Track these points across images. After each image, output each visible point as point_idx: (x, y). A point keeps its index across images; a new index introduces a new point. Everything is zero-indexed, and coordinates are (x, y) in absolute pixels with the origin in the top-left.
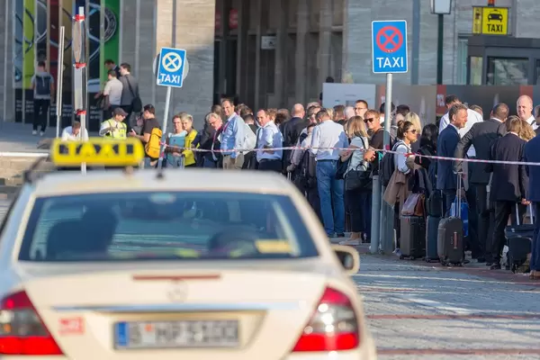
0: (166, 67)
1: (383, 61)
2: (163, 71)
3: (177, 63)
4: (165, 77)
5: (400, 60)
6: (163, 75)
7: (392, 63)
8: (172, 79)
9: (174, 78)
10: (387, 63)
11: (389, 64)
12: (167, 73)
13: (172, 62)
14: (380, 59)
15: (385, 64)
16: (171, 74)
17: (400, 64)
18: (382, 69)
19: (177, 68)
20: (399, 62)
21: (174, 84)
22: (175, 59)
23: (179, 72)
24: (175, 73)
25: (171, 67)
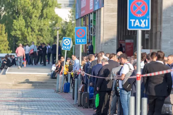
0: (65, 44)
1: (78, 41)
2: (64, 45)
3: (68, 42)
4: (64, 47)
5: (84, 40)
6: (64, 46)
7: (82, 41)
8: (67, 48)
9: (68, 47)
10: (80, 41)
11: (81, 41)
12: (65, 45)
13: (67, 42)
14: (78, 40)
15: (79, 41)
16: (66, 46)
17: (84, 42)
18: (78, 43)
19: (68, 44)
20: (84, 41)
21: (67, 49)
22: (68, 41)
23: (69, 46)
24: (68, 46)
25: (67, 44)
